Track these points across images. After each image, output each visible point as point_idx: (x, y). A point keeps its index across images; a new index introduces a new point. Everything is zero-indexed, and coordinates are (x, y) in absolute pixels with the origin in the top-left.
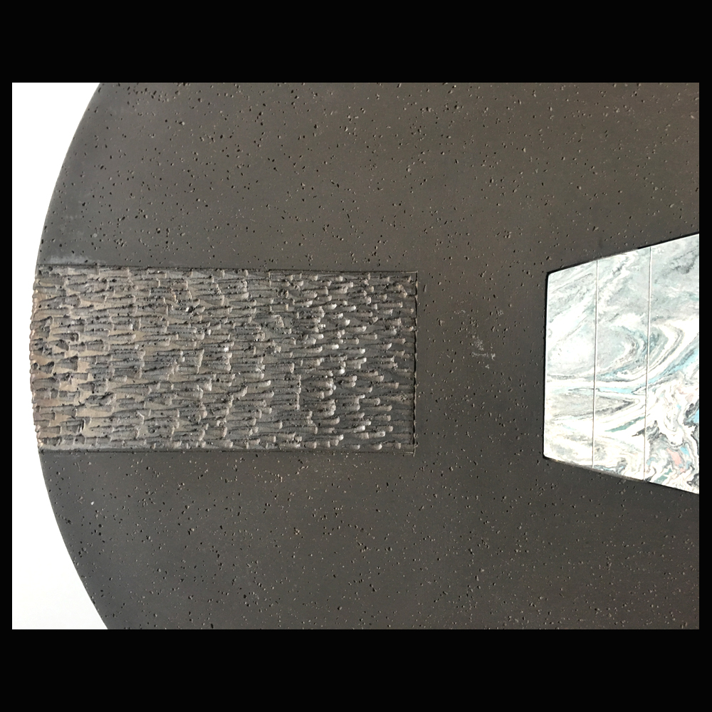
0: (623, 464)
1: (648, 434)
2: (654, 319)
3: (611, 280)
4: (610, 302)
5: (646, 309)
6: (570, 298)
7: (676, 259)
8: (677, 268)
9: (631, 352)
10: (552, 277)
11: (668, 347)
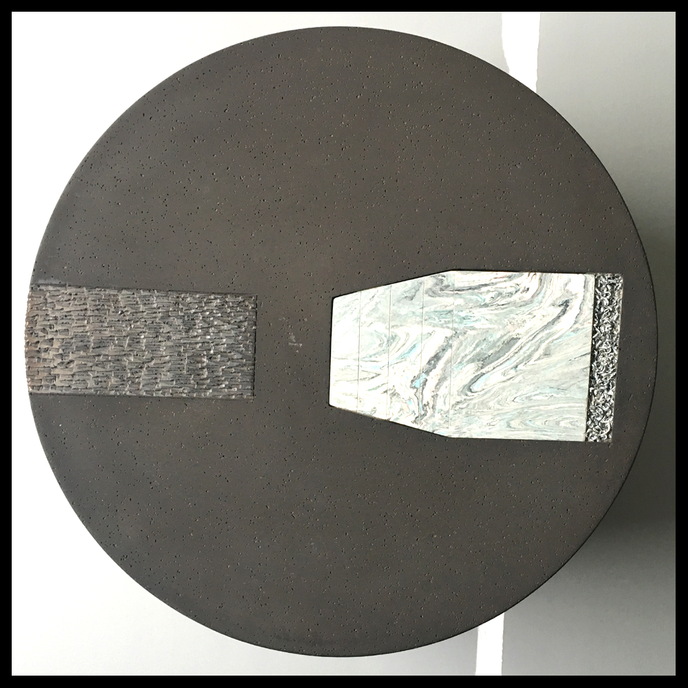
0: (374, 410)
1: (389, 392)
2: (393, 327)
3: (368, 303)
4: (368, 315)
5: (388, 320)
6: (345, 313)
7: (405, 292)
8: (406, 297)
9: (380, 345)
10: (335, 300)
11: (401, 343)
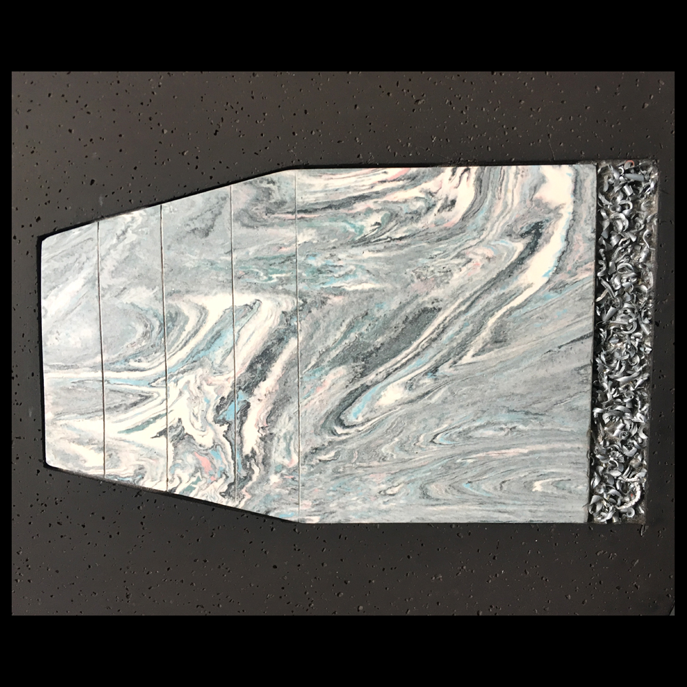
0: (141, 471)
1: (171, 434)
2: (170, 294)
3: (114, 246)
4: (115, 273)
5: (159, 281)
6: (67, 269)
7: (191, 219)
8: (193, 231)
9: (145, 334)
10: (45, 243)
11: (189, 327)
